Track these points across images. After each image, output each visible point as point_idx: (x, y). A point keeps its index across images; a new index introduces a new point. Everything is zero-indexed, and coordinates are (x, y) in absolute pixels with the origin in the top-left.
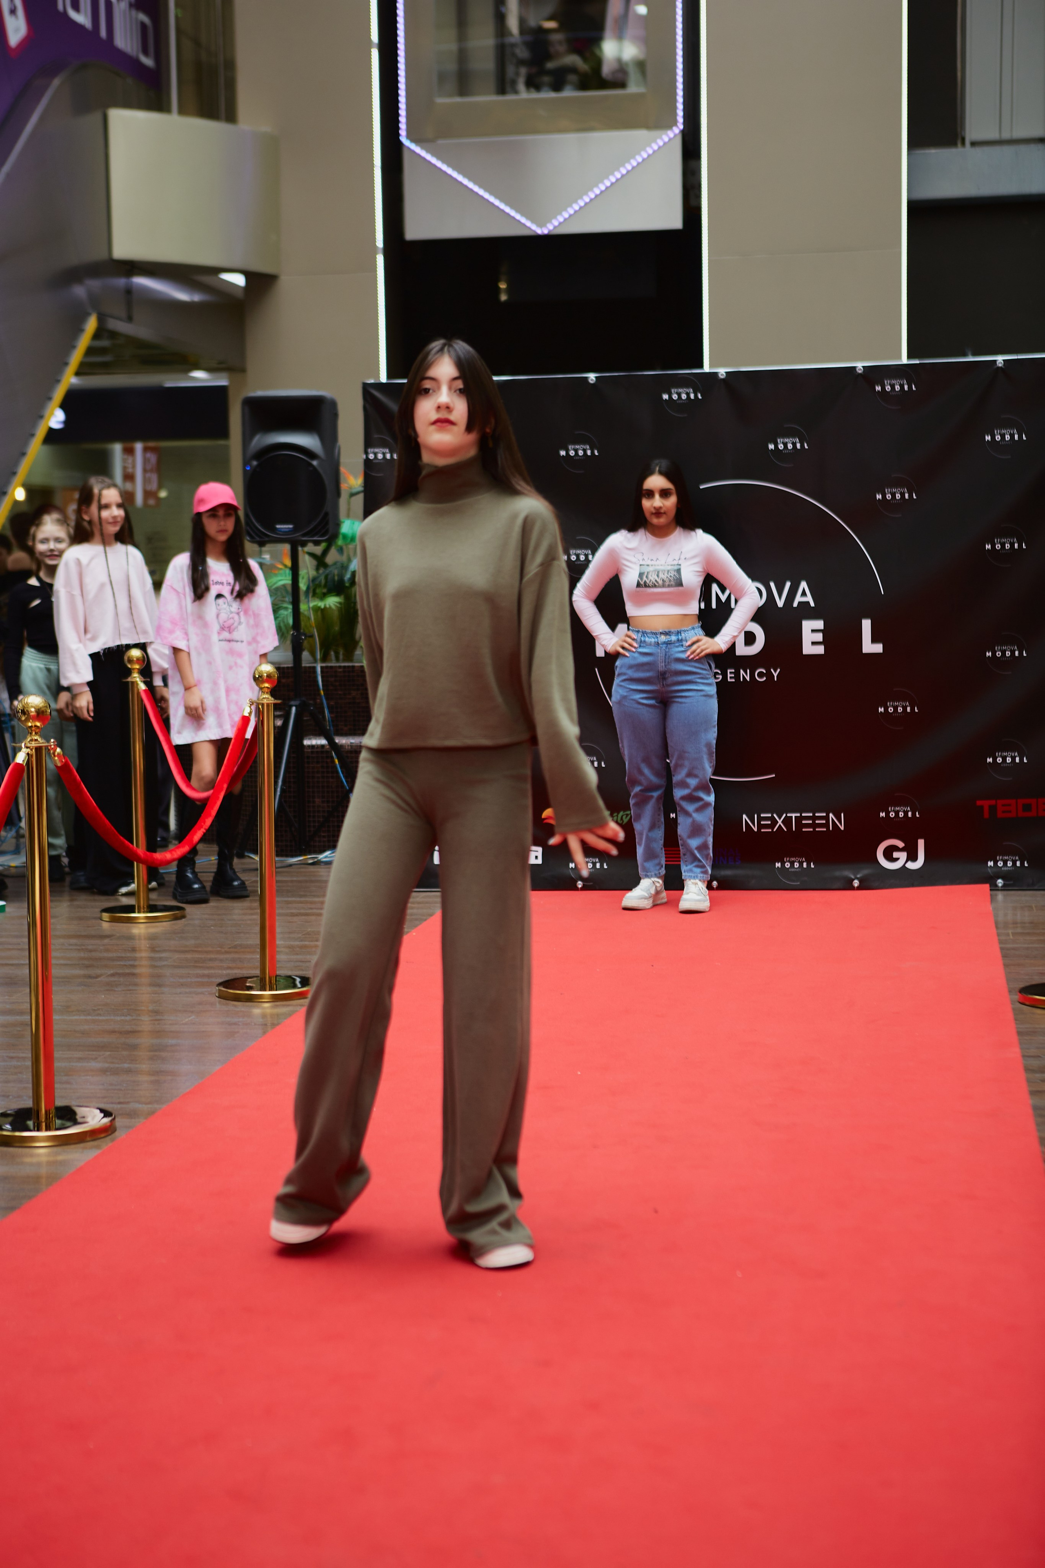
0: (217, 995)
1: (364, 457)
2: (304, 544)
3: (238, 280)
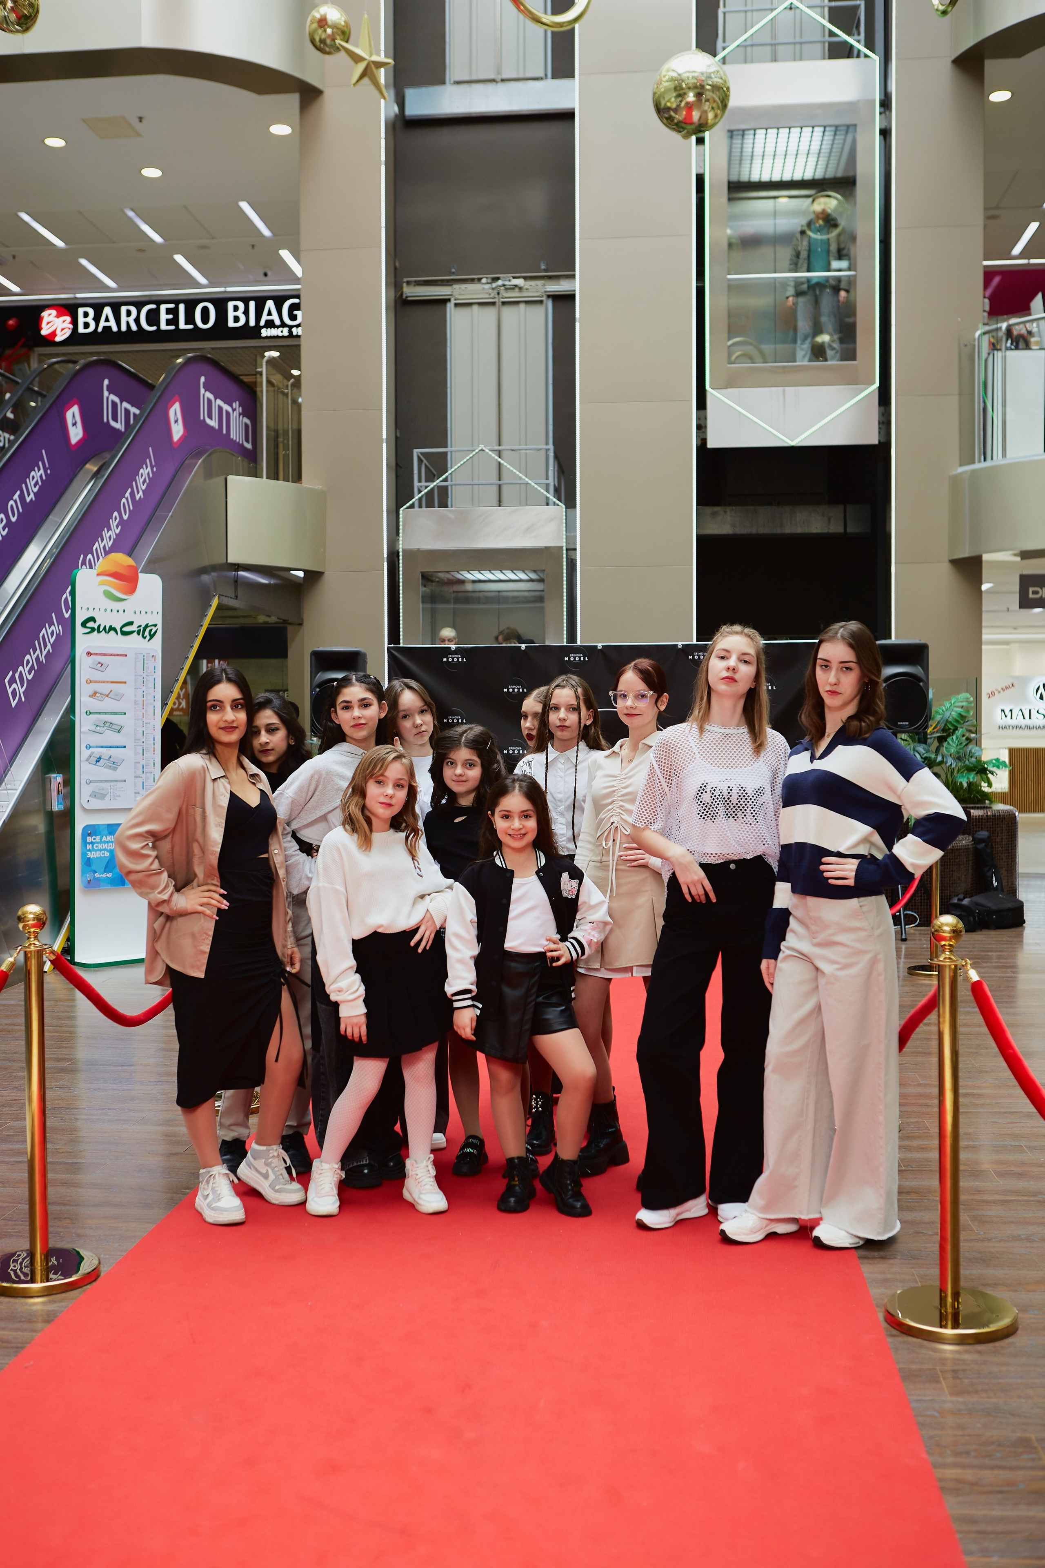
3: (301, 574)
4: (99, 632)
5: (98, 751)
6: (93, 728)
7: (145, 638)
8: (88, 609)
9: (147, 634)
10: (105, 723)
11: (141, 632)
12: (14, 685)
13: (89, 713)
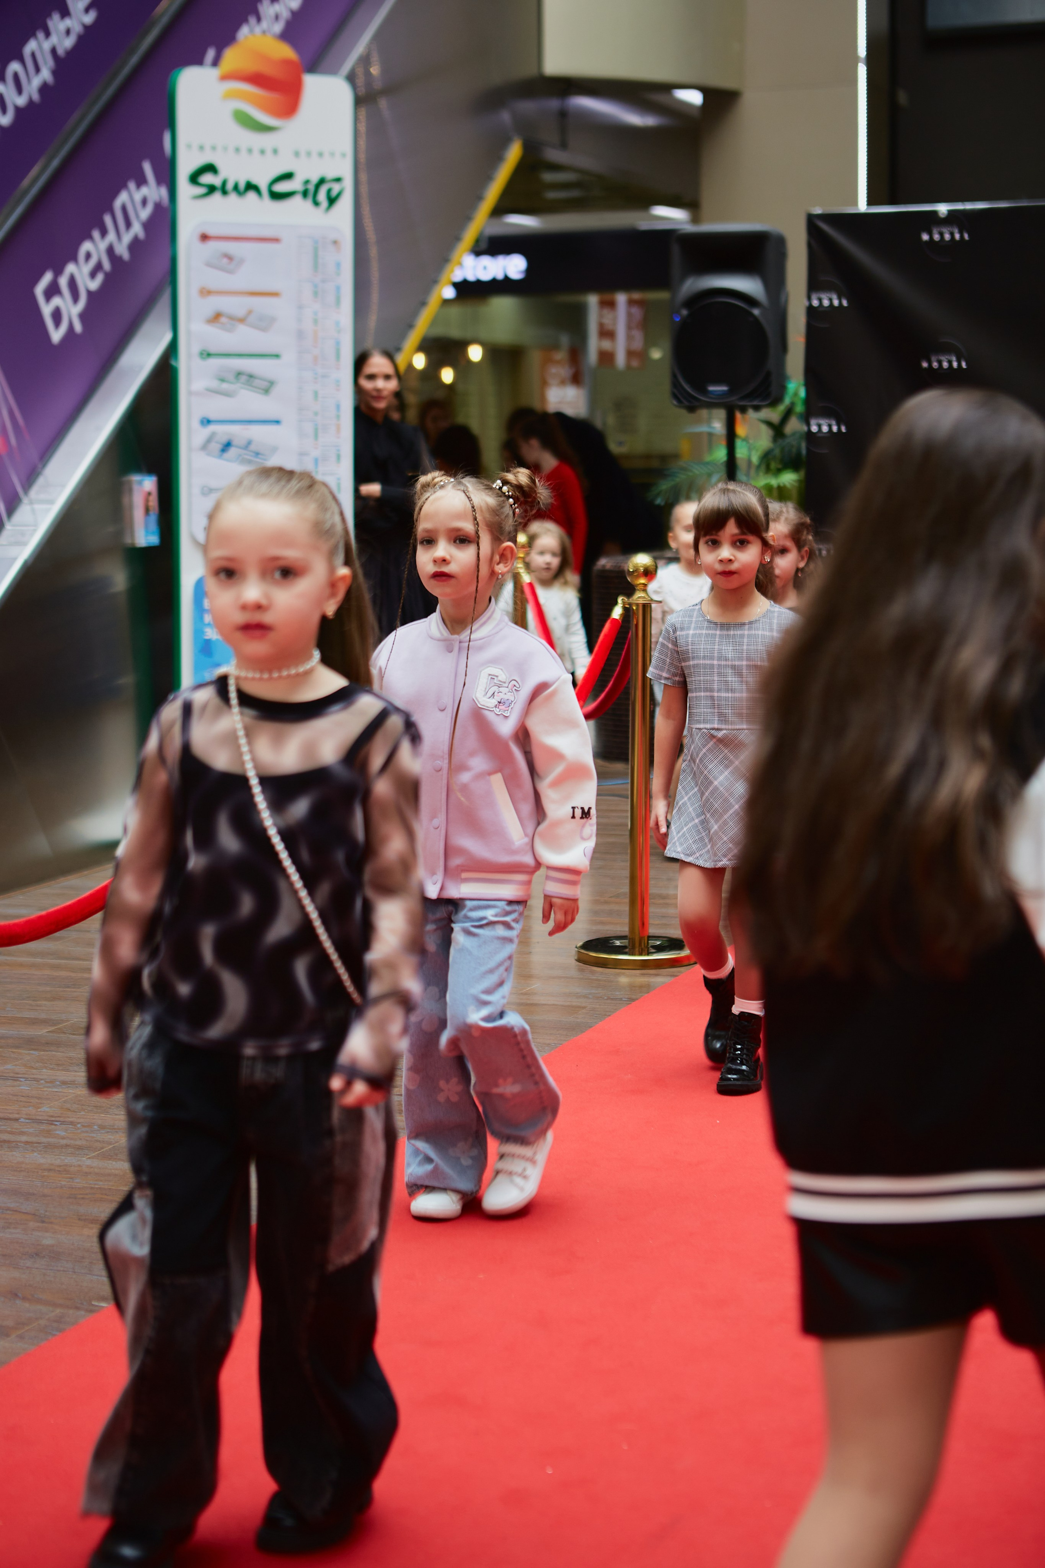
0: (576, 958)
1: (807, 304)
2: (743, 410)
3: (694, 97)
4: (224, 192)
5: (223, 431)
6: (214, 384)
7: (316, 203)
8: (201, 148)
9: (322, 196)
10: (239, 374)
11: (310, 192)
12: (56, 301)
13: (207, 355)
